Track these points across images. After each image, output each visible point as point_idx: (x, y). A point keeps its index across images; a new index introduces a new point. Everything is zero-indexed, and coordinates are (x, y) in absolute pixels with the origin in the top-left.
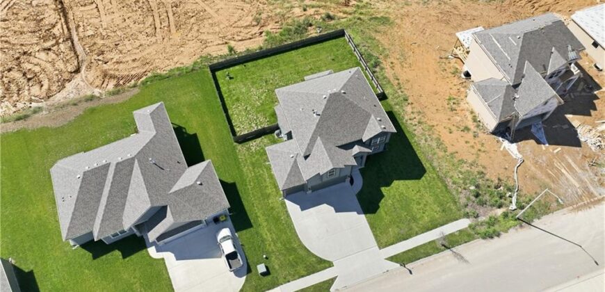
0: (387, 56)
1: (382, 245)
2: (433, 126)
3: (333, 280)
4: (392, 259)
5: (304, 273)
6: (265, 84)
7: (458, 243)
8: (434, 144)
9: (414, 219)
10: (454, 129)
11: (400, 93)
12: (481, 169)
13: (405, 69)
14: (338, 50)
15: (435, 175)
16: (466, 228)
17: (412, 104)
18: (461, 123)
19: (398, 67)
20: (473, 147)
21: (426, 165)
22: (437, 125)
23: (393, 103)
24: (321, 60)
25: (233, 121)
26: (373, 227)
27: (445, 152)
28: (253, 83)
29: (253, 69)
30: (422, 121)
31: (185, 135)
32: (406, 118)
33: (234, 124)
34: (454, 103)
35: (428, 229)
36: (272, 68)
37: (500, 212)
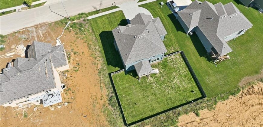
0: (104, 105)
1: (122, 11)
2: (90, 56)
3: (138, 2)
4: (118, 7)
5: (148, 4)
6: (173, 86)
7: (94, 12)
8: (92, 46)
9: (108, 18)
10: (81, 54)
11: (101, 77)
12: (76, 36)
13: (95, 94)
14: (132, 112)
15: (96, 33)
16: (90, 16)
17: (97, 70)
18: (77, 56)
19: (99, 97)
20: (76, 45)
21: (98, 37)
22: (88, 56)
23: (107, 70)
24: (143, 104)
25: (185, 64)
26: (124, 16)
27: (88, 43)
28: (179, 87)
29: (181, 98)
30: (94, 59)
32: (101, 61)
33: (184, 62)
34: (76, 68)
35: (104, 16)
36: (171, 99)
37: (75, 21)
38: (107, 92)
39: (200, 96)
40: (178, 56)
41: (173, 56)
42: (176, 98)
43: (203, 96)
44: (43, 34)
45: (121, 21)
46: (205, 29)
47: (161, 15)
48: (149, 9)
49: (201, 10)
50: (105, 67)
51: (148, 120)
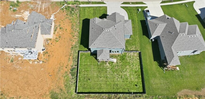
0: (66, 72)
1: (106, 7)
2: (70, 34)
3: (122, 4)
4: (105, 4)
5: (129, 7)
6: (123, 76)
7: (86, 2)
8: (75, 27)
9: (94, 10)
10: (65, 30)
11: (72, 51)
12: (66, 16)
13: (63, 62)
14: (85, 84)
15: (81, 18)
16: (82, 4)
17: (71, 45)
18: (61, 31)
19: (65, 65)
20: (63, 22)
21: (81, 22)
22: (69, 33)
23: (78, 48)
24: (95, 81)
25: (139, 62)
26: (106, 11)
27: (73, 24)
28: (127, 79)
29: (126, 87)
30: (72, 37)
31: (158, 62)
32: (77, 40)
33: (139, 60)
34: (57, 39)
35: (92, 7)
36: (117, 85)
37: (70, 5)
38: (72, 63)
39: (142, 91)
40: (136, 54)
41: (132, 53)
42: (122, 86)
43: (144, 92)
44: (44, 8)
45: (102, 15)
46: (164, 40)
47: (135, 18)
48: (128, 11)
49: (166, 24)
50: (78, 45)
51: (94, 95)
